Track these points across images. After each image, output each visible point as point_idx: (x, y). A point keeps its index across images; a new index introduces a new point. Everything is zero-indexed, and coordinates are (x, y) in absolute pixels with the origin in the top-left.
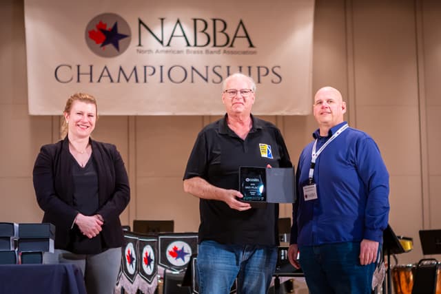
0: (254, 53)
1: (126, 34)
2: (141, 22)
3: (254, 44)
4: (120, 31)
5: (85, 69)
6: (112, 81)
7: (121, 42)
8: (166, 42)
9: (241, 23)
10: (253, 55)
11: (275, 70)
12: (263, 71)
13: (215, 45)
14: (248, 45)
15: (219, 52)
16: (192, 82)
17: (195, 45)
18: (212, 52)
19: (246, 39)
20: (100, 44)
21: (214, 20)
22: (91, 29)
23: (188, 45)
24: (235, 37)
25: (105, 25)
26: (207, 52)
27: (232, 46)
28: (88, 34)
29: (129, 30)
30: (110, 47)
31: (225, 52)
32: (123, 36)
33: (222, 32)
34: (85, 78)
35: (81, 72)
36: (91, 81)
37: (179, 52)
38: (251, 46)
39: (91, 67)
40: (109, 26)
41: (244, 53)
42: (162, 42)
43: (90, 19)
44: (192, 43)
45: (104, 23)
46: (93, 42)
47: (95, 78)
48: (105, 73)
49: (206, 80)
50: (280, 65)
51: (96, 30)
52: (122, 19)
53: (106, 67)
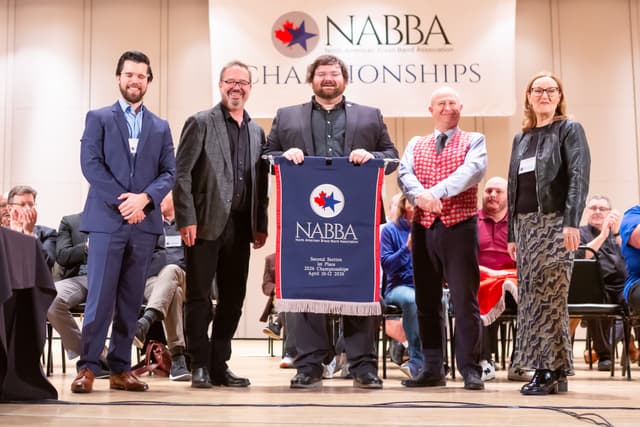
0: (451, 50)
1: (313, 33)
2: (329, 20)
3: (450, 41)
4: (308, 30)
5: (271, 70)
6: (299, 82)
7: (309, 42)
8: (355, 41)
9: (436, 18)
10: (450, 53)
11: (473, 68)
12: (460, 70)
13: (408, 43)
14: (444, 42)
15: (413, 50)
16: (384, 81)
17: (387, 43)
18: (404, 50)
19: (442, 36)
20: (287, 44)
21: (407, 17)
22: (277, 29)
23: (380, 43)
24: (430, 33)
25: (291, 25)
26: (400, 50)
27: (426, 43)
28: (275, 34)
29: (317, 28)
30: (297, 46)
31: (418, 49)
32: (311, 35)
33: (416, 28)
34: (271, 80)
35: (267, 73)
36: (278, 82)
37: (369, 51)
38: (447, 42)
39: (278, 67)
40: (296, 25)
41: (440, 50)
42: (351, 41)
43: (277, 18)
44: (383, 40)
45: (291, 21)
46: (280, 42)
47: (282, 80)
48: (293, 74)
49: (399, 80)
50: (478, 62)
51: (283, 30)
52: (309, 17)
53: (293, 68)
